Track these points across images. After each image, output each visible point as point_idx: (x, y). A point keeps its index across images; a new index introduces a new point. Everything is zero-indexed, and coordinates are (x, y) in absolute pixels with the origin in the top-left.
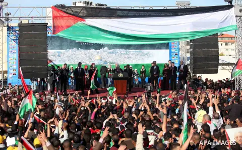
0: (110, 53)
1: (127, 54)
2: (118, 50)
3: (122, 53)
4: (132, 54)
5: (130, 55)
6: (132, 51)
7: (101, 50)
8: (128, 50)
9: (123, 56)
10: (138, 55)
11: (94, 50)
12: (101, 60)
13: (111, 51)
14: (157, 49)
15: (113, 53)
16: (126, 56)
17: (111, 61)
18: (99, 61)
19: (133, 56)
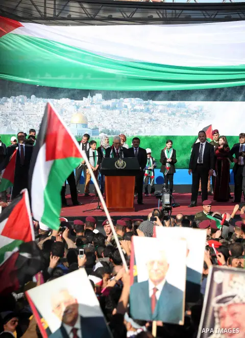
0: (108, 107)
1: (148, 110)
2: (127, 102)
3: (137, 107)
4: (161, 111)
5: (156, 114)
6: (161, 104)
7: (86, 101)
8: (151, 102)
9: (138, 115)
10: (174, 114)
11: (68, 100)
12: (85, 126)
13: (110, 103)
14: (223, 100)
15: (114, 108)
16: (147, 116)
17: (109, 128)
18: (80, 128)
19: (163, 117)
